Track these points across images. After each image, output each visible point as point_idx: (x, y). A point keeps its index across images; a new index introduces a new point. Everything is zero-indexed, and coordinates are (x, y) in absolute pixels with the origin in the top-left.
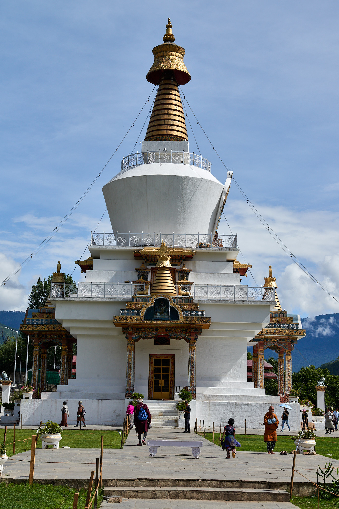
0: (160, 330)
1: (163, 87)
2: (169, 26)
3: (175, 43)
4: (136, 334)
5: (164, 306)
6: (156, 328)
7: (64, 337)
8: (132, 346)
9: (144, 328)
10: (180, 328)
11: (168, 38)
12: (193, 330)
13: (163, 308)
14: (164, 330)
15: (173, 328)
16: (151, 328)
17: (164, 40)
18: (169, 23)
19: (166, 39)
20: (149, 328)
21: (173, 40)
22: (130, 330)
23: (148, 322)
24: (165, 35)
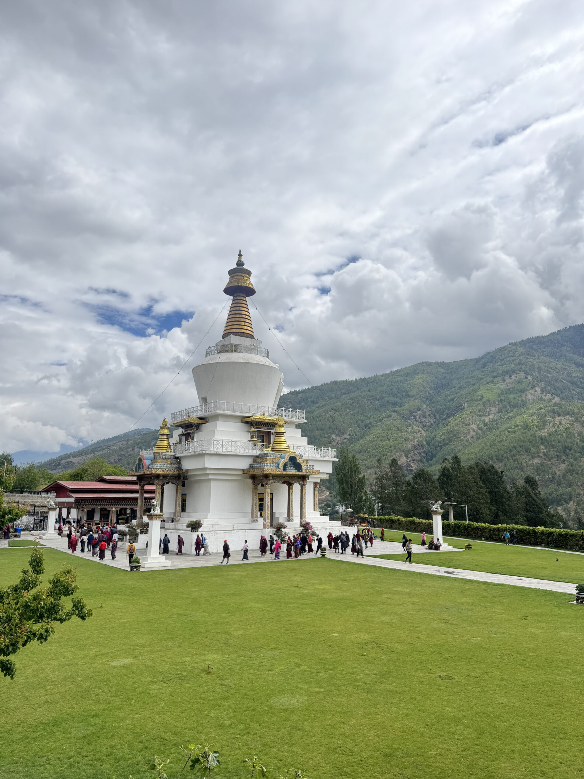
1: (236, 298)
2: (240, 255)
3: (245, 267)
4: (272, 481)
6: (287, 476)
8: (269, 490)
11: (240, 263)
17: (237, 265)
18: (240, 252)
19: (237, 264)
21: (243, 265)
23: (285, 473)
24: (238, 261)
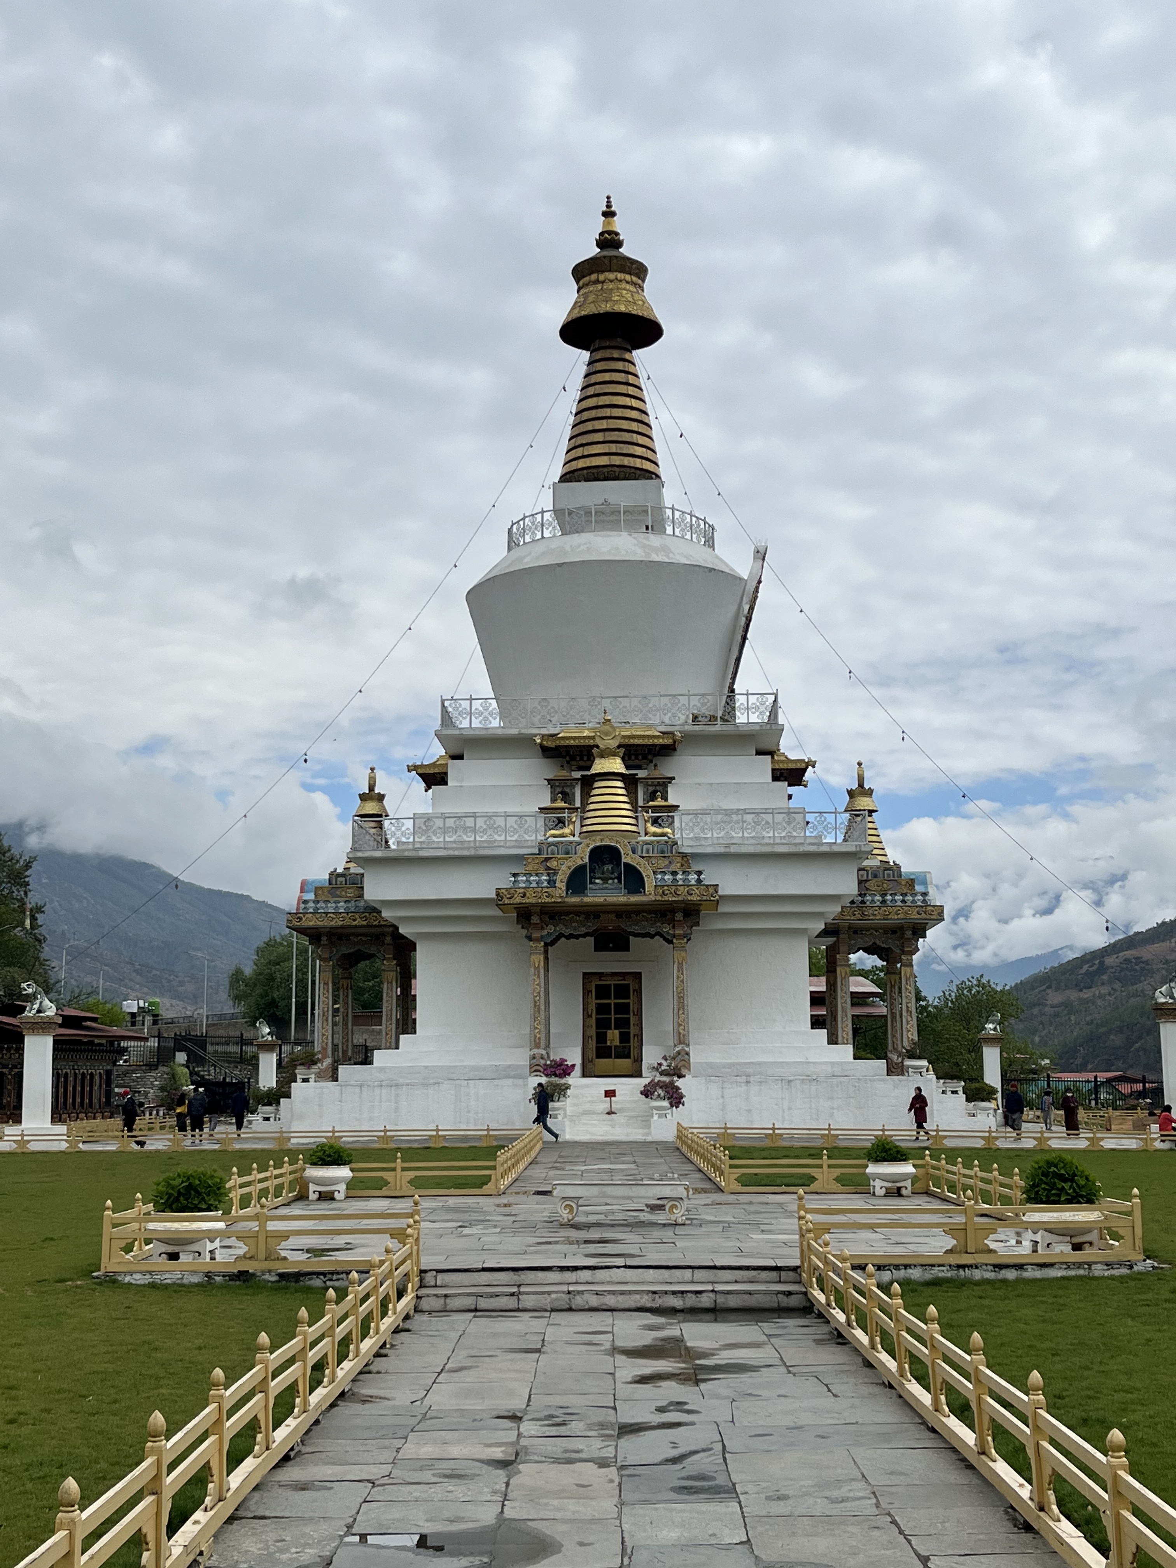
0: (603, 917)
1: (599, 355)
2: (609, 214)
3: (625, 251)
4: (551, 929)
5: (610, 862)
6: (593, 913)
7: (388, 939)
8: (542, 957)
9: (568, 913)
10: (649, 912)
11: (609, 241)
12: (679, 916)
13: (610, 867)
14: (612, 917)
15: (632, 912)
16: (584, 913)
17: (598, 245)
18: (609, 206)
19: (602, 244)
20: (578, 914)
21: (619, 244)
22: (535, 919)
23: (575, 900)
24: (601, 234)
